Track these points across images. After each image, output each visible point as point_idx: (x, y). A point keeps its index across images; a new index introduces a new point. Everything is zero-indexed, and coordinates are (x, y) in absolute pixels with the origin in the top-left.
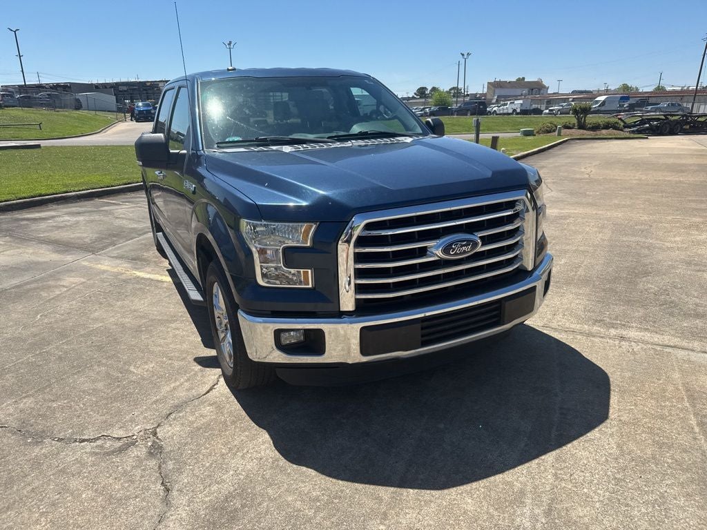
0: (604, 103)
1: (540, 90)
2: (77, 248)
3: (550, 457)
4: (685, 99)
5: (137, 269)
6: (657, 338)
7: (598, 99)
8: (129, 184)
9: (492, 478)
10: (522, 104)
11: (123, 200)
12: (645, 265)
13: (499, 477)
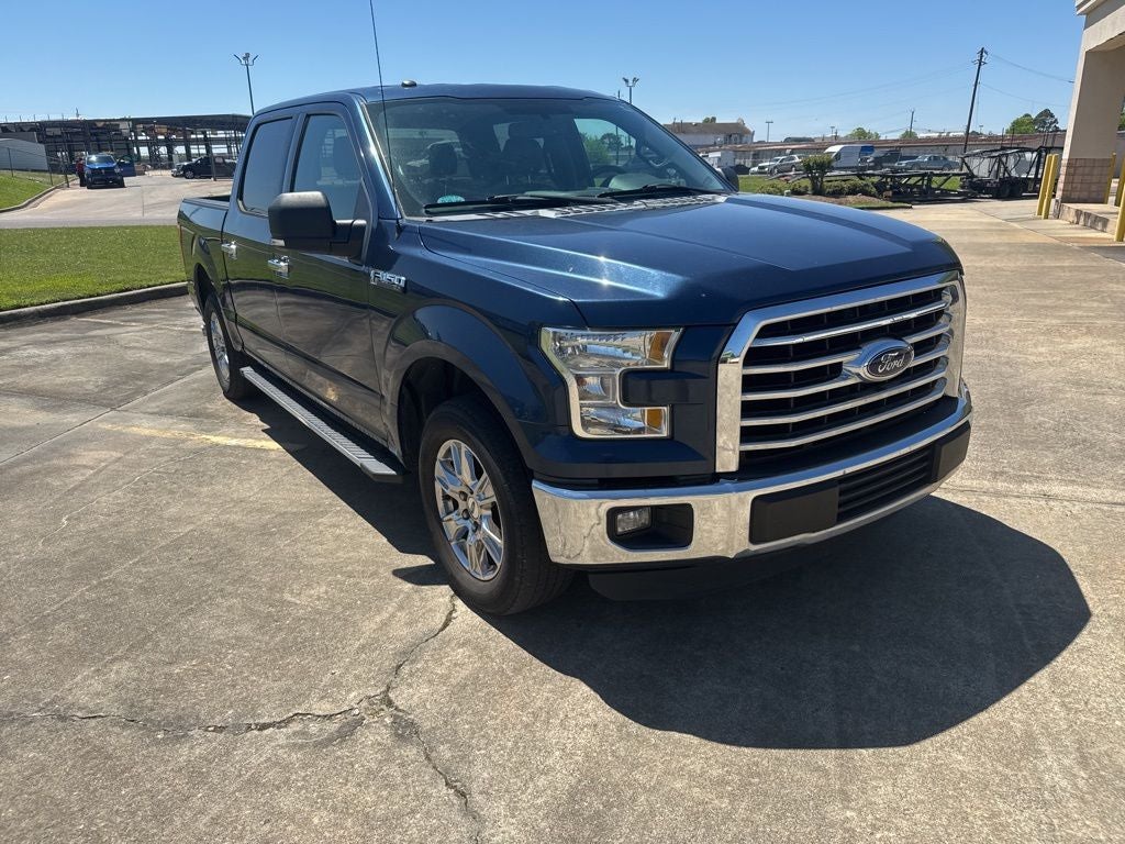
0: (838, 156)
1: (741, 136)
2: (78, 400)
3: (1041, 679)
4: (951, 150)
5: (208, 431)
6: (1093, 493)
7: (830, 149)
8: (127, 290)
9: (974, 720)
10: (719, 159)
11: (126, 318)
12: (1018, 390)
13: (983, 717)
